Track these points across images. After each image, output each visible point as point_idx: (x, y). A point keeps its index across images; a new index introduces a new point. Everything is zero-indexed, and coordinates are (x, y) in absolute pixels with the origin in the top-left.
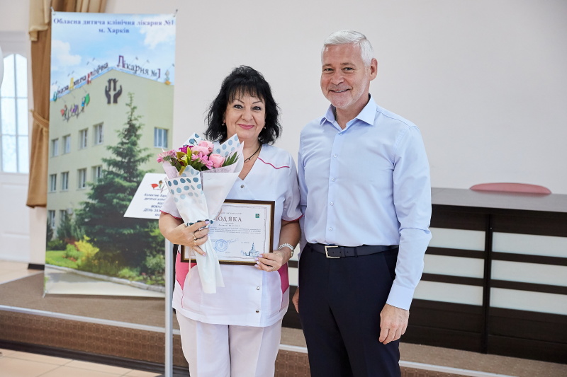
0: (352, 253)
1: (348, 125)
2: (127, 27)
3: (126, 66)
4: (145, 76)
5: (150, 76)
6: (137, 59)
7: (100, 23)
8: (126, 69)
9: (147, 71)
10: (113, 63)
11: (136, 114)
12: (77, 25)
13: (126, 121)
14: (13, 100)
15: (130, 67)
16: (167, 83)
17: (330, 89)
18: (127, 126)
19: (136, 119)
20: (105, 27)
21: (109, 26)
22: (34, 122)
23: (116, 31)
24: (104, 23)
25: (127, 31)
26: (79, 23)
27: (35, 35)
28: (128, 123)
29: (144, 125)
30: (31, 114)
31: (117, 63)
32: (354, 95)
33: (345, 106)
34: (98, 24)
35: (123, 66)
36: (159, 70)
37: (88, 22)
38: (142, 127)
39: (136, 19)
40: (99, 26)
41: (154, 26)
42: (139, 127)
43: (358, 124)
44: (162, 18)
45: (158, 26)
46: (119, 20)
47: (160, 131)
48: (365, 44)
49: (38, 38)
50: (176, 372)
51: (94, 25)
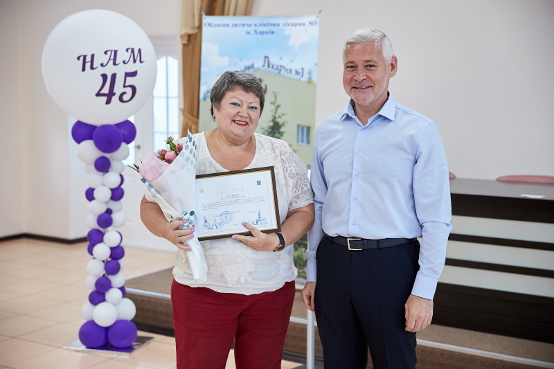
0: (375, 246)
1: (370, 121)
2: (273, 28)
3: (271, 66)
4: (289, 75)
5: (293, 75)
6: (281, 59)
7: (247, 25)
8: (271, 69)
9: (291, 70)
10: (259, 64)
11: (280, 112)
12: (226, 28)
13: (271, 118)
14: (165, 100)
15: (275, 67)
16: (310, 81)
17: (353, 85)
18: (272, 124)
19: (280, 117)
20: (252, 29)
21: (256, 28)
22: (184, 121)
23: (262, 33)
24: (251, 25)
25: (273, 33)
26: (228, 26)
27: (186, 38)
28: (273, 121)
29: (287, 122)
30: (181, 113)
31: (262, 63)
32: (376, 91)
33: (367, 103)
34: (246, 26)
35: (269, 66)
36: (303, 69)
37: (236, 25)
38: (285, 124)
39: (281, 21)
40: (246, 29)
41: (298, 27)
42: (283, 125)
43: (380, 119)
44: (306, 20)
45: (302, 27)
46: (265, 22)
47: (303, 128)
48: (386, 42)
49: (189, 40)
50: (318, 363)
51: (241, 27)
